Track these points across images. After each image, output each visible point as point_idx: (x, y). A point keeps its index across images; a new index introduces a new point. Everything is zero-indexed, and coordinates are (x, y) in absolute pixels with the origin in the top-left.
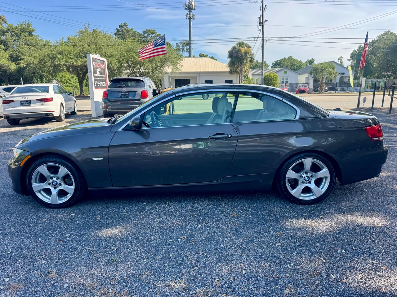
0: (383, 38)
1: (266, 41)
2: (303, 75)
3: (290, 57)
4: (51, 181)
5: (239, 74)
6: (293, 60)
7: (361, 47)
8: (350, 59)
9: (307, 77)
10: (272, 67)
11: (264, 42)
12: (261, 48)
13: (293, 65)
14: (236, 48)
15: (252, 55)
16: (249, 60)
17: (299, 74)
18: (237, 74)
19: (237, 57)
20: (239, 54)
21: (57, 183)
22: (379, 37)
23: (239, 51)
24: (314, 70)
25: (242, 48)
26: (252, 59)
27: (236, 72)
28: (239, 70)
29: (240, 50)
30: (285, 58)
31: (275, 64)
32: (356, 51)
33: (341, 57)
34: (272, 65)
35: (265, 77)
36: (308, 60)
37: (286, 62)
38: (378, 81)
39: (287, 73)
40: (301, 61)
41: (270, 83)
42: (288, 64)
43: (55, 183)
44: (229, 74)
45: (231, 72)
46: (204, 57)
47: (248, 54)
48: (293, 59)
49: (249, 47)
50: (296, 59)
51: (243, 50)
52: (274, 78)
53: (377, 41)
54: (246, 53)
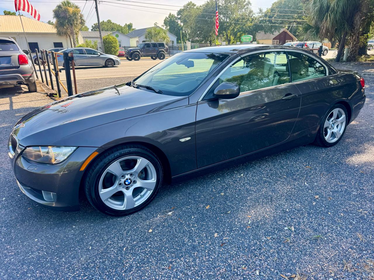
0: (187, 7)
1: (99, 2)
2: (133, 39)
3: (109, 20)
4: (123, 180)
5: (69, 36)
6: (112, 24)
7: (171, 14)
8: (164, 25)
9: (138, 41)
10: (92, 30)
11: (97, 4)
12: (95, 10)
13: (113, 28)
14: (61, 8)
15: (81, 17)
16: (79, 21)
17: (130, 37)
18: (67, 36)
19: (65, 18)
20: (68, 15)
21: (131, 181)
22: (184, 7)
23: (66, 11)
24: (149, 34)
25: (69, 8)
26: (83, 21)
27: (66, 34)
28: (69, 31)
29: (68, 9)
30: (103, 21)
31: (95, 27)
32: (167, 18)
33: (156, 23)
34: (92, 28)
35: (104, 40)
36: (126, 24)
37: (105, 26)
38: (193, 45)
39: (118, 36)
40: (120, 25)
41: (110, 46)
42: (108, 27)
43: (129, 181)
44: (57, 36)
45: (59, 34)
46: (11, 15)
47: (78, 14)
48: (112, 22)
49: (77, 7)
50: (115, 23)
51: (71, 10)
52: (114, 41)
53: (183, 10)
54: (75, 14)
